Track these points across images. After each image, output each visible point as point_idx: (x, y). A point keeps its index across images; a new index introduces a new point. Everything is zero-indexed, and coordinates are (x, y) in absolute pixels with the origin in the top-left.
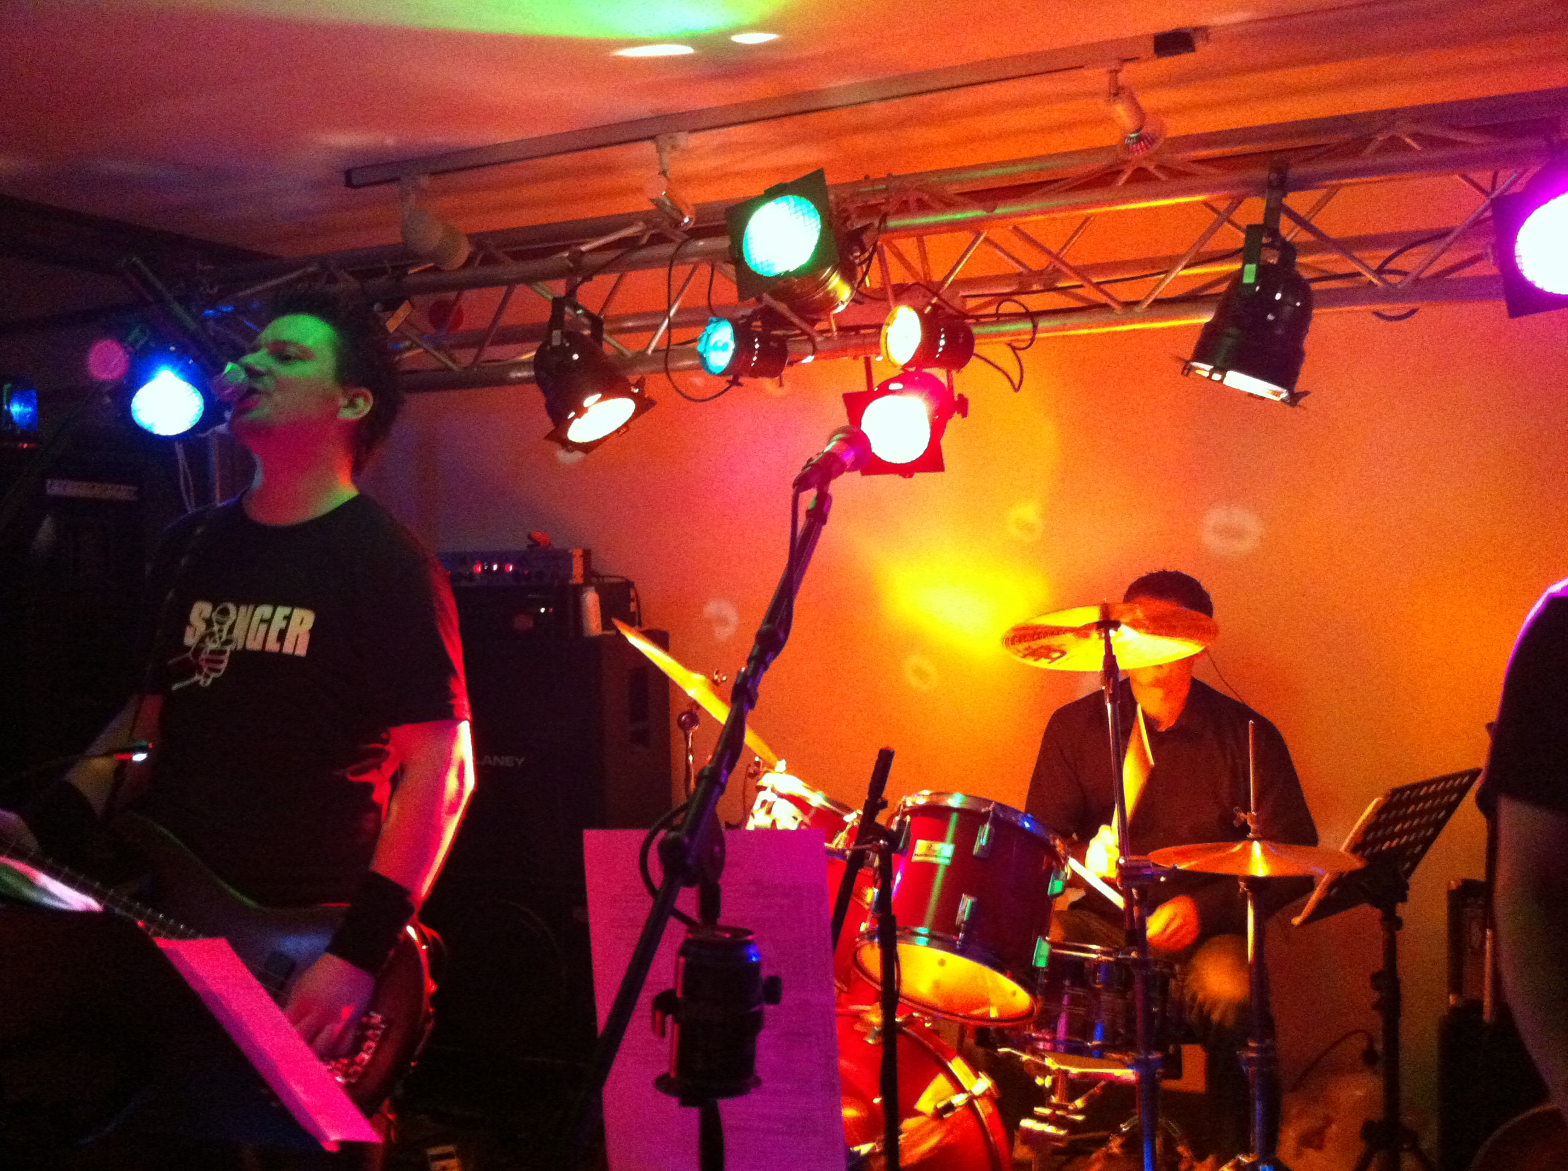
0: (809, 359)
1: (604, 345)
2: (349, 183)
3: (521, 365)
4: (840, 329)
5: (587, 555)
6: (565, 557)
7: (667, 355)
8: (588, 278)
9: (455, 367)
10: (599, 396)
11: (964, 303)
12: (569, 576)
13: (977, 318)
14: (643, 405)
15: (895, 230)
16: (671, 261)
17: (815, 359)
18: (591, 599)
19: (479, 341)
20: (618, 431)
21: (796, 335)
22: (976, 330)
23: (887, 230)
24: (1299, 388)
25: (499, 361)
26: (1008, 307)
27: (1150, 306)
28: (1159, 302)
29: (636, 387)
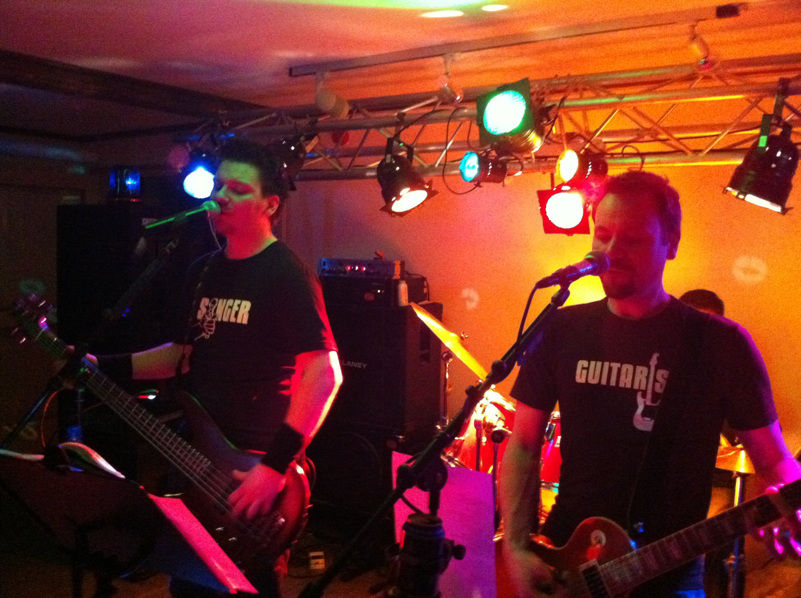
0: (519, 173)
1: (414, 161)
2: (290, 74)
3: (371, 169)
4: (536, 157)
5: (403, 264)
6: (390, 266)
7: (445, 167)
8: (407, 127)
9: (340, 169)
10: (409, 189)
11: (605, 147)
12: (393, 274)
13: (612, 155)
14: (431, 194)
15: (568, 107)
16: (449, 119)
17: (522, 173)
18: (403, 287)
19: (352, 154)
20: (418, 206)
21: (512, 160)
22: (609, 161)
23: (564, 107)
24: (788, 205)
25: (362, 166)
26: (628, 150)
27: (708, 153)
28: (713, 151)
29: (428, 185)
